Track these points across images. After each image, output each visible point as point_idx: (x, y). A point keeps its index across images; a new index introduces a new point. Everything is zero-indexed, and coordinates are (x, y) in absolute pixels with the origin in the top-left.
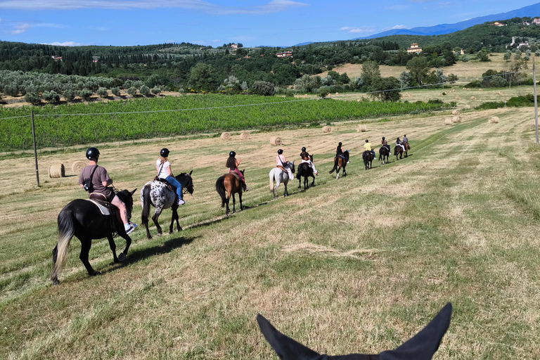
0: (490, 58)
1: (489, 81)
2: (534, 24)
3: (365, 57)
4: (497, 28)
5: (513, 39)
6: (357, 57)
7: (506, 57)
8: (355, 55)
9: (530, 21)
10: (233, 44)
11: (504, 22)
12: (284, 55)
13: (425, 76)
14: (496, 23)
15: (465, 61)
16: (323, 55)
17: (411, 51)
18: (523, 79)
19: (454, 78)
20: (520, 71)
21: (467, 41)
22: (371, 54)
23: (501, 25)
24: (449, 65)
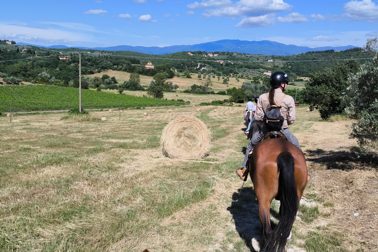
0: (191, 76)
1: (195, 90)
2: (209, 56)
3: (121, 67)
4: (190, 56)
5: (199, 64)
6: (116, 66)
7: (199, 77)
8: (115, 65)
9: (207, 55)
10: (7, 41)
11: (193, 53)
12: (64, 58)
13: (163, 84)
14: (189, 53)
15: (178, 76)
16: (94, 62)
17: (147, 66)
18: (210, 91)
19: (176, 87)
20: (209, 87)
21: (174, 62)
22: (125, 65)
23: (192, 55)
24: (170, 78)
